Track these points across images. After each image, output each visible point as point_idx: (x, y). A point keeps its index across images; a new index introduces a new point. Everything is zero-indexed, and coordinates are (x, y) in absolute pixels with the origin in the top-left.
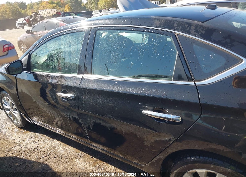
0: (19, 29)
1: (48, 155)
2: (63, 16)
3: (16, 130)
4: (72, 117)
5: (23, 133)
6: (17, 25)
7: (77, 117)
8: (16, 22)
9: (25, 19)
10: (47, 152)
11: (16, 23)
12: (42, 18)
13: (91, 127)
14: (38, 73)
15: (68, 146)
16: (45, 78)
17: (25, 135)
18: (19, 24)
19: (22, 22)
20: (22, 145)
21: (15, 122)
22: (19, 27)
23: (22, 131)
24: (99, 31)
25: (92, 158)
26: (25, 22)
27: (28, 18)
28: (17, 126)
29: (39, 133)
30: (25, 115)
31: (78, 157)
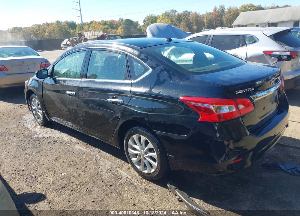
0: (63, 50)
1: (57, 141)
2: (108, 39)
3: (39, 127)
4: (74, 108)
5: (43, 128)
6: (62, 46)
7: (76, 109)
8: (62, 42)
9: (69, 41)
10: (56, 139)
11: (62, 44)
12: (86, 40)
13: (84, 115)
14: (57, 79)
15: (73, 137)
16: (60, 82)
17: (44, 129)
18: (64, 45)
19: (66, 43)
20: (40, 135)
21: (38, 120)
22: (64, 48)
23: (43, 127)
24: (95, 51)
25: (87, 144)
26: (68, 43)
27: (73, 40)
28: (39, 124)
29: (54, 129)
30: (45, 112)
31: (77, 143)
